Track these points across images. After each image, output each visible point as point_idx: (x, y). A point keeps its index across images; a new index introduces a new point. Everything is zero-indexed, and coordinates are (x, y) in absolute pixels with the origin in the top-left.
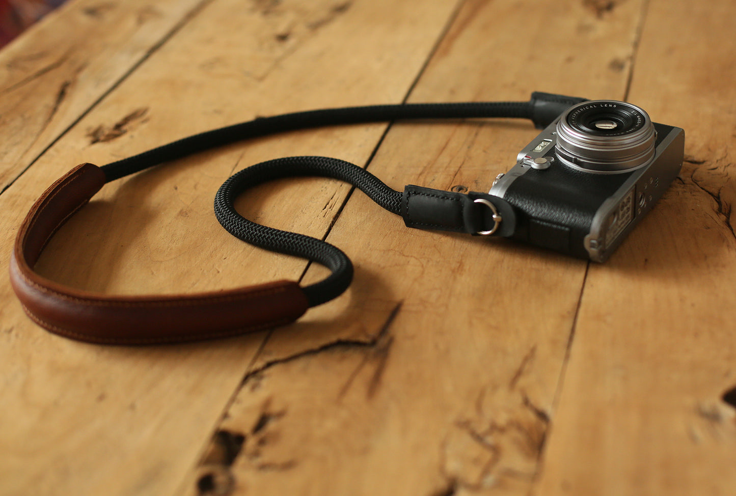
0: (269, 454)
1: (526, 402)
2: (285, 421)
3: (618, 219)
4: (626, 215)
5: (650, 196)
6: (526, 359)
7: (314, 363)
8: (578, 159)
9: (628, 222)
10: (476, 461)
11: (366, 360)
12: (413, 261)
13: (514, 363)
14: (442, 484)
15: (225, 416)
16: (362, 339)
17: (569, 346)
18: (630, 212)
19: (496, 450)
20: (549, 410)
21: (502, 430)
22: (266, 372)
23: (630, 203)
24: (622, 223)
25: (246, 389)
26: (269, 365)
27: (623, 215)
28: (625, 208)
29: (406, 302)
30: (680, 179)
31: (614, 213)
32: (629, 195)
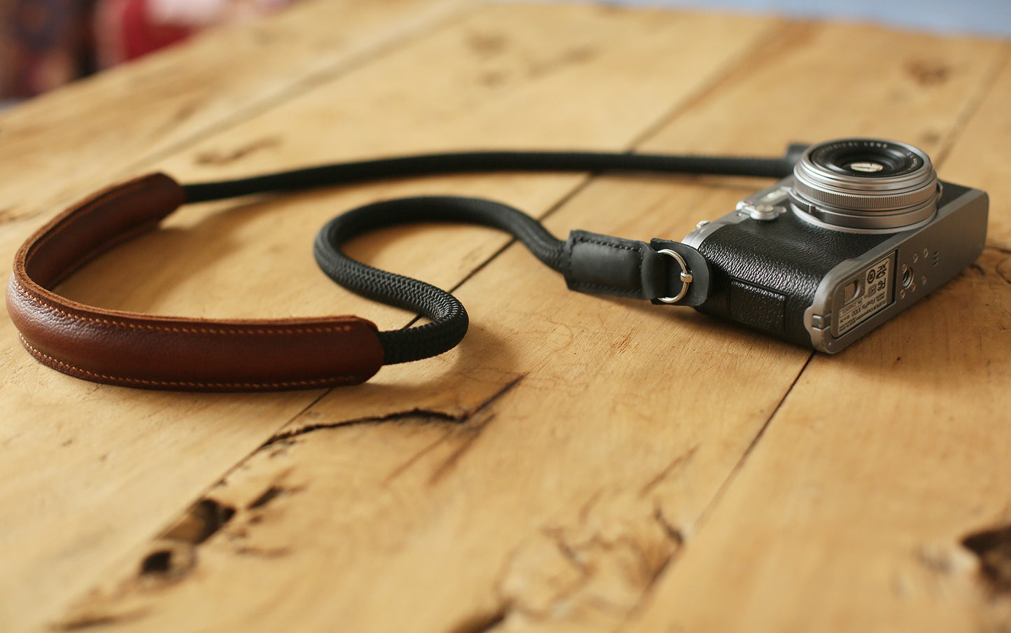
0: (261, 536)
1: (658, 515)
2: (298, 498)
3: (862, 293)
4: (878, 293)
5: (924, 277)
6: (677, 461)
7: (372, 432)
8: (817, 208)
9: (880, 304)
10: (552, 582)
11: (445, 438)
12: (561, 329)
13: (657, 464)
14: (490, 605)
15: (222, 482)
16: (450, 411)
17: (747, 452)
18: (885, 290)
19: (588, 572)
20: (687, 528)
21: (607, 547)
22: (299, 438)
23: (886, 275)
24: (869, 303)
25: (264, 454)
26: (308, 429)
27: (872, 291)
28: (876, 281)
29: (531, 376)
30: (979, 268)
31: (855, 281)
32: (884, 263)
